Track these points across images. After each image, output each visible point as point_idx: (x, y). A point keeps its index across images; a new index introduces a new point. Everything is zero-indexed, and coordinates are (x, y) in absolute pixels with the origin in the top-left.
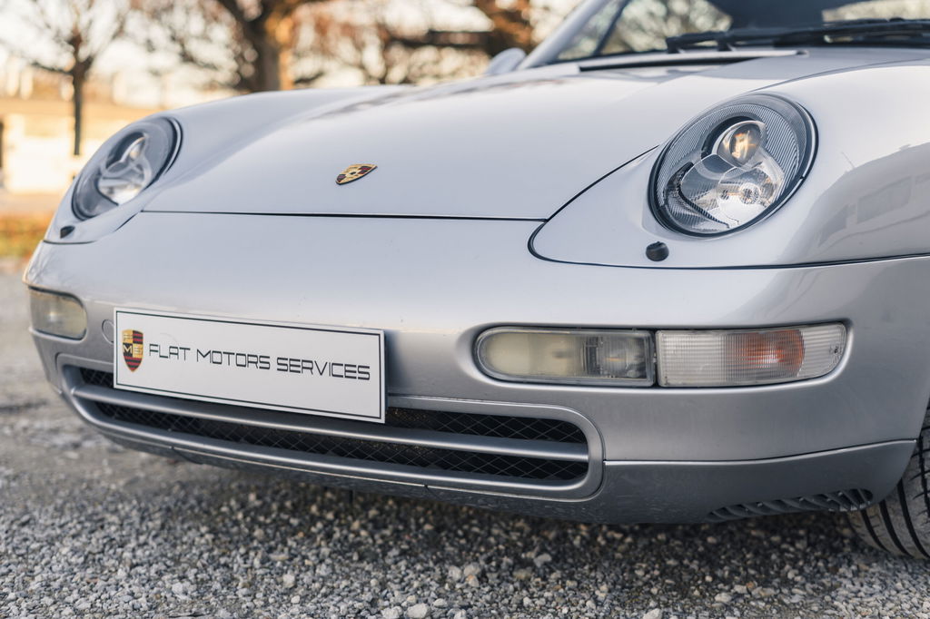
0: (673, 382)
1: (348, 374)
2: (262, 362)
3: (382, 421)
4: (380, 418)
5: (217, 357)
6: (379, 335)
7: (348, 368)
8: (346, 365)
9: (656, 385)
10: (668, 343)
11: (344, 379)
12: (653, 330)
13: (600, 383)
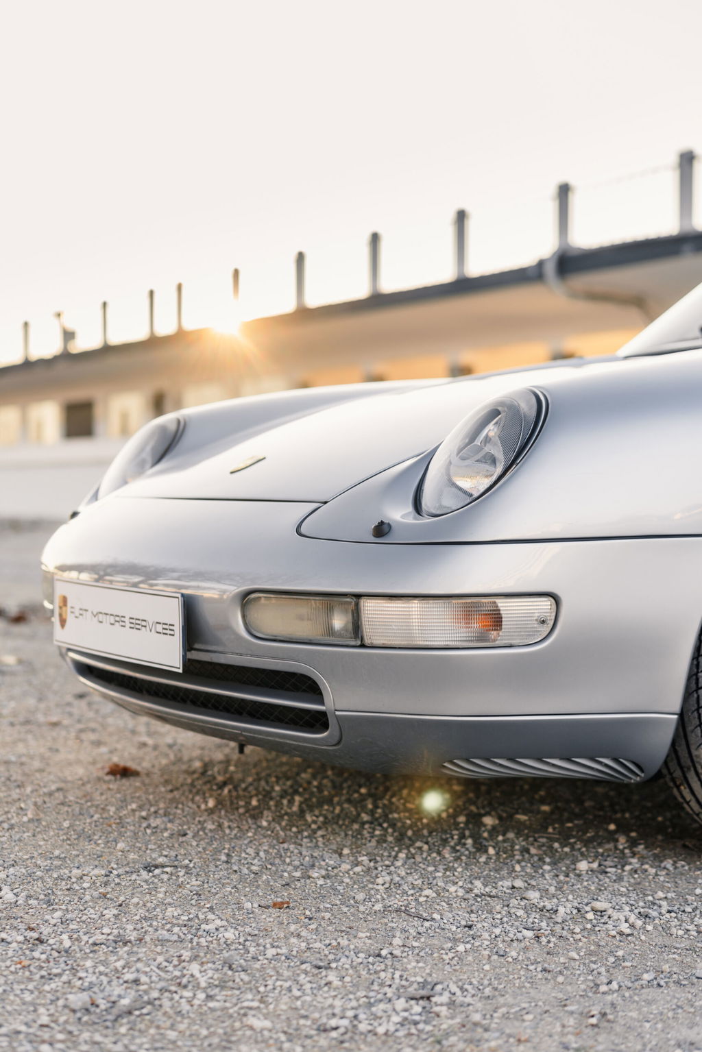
0: (377, 642)
1: (165, 631)
2: (122, 621)
3: (180, 671)
4: (179, 668)
5: (101, 617)
6: (178, 598)
7: (165, 626)
8: (163, 624)
9: (363, 646)
10: (368, 606)
11: (162, 635)
12: (358, 596)
13: (331, 642)
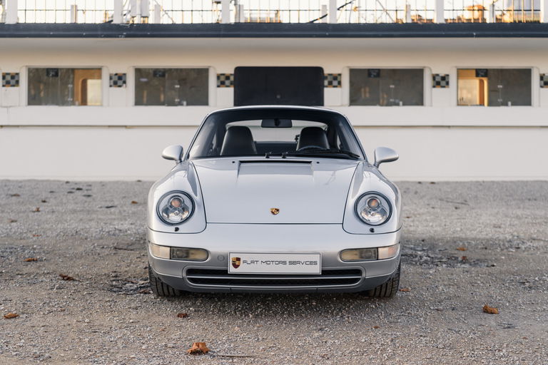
0: (380, 258)
2: (284, 263)
3: (321, 274)
6: (320, 254)
9: (377, 260)
12: (377, 248)
